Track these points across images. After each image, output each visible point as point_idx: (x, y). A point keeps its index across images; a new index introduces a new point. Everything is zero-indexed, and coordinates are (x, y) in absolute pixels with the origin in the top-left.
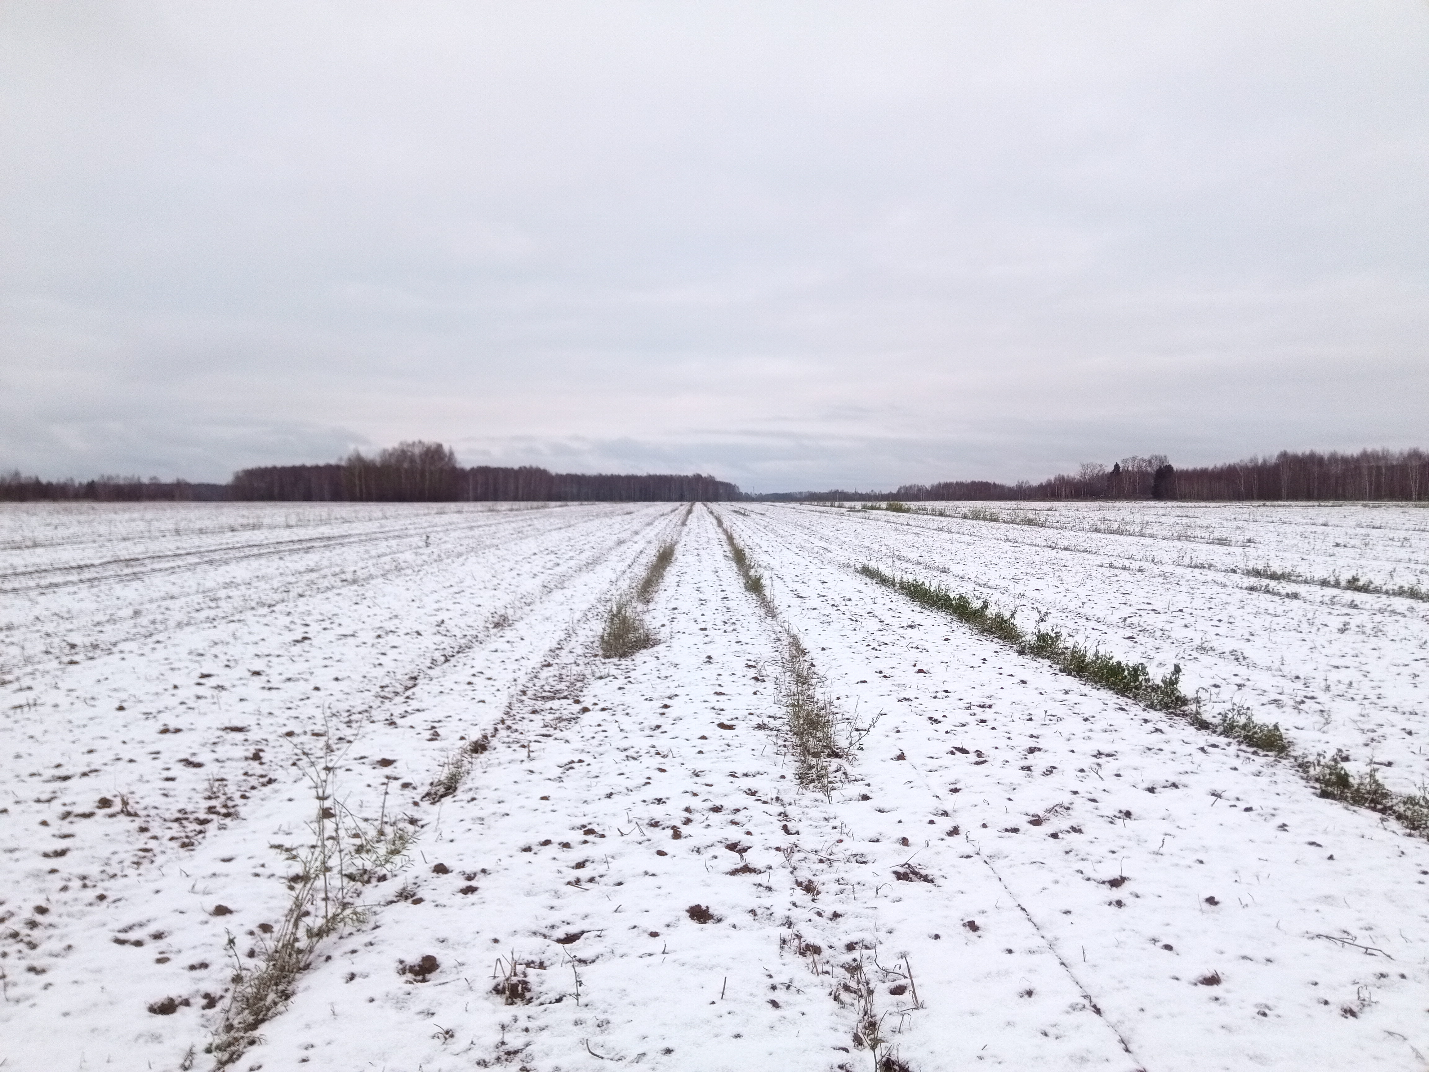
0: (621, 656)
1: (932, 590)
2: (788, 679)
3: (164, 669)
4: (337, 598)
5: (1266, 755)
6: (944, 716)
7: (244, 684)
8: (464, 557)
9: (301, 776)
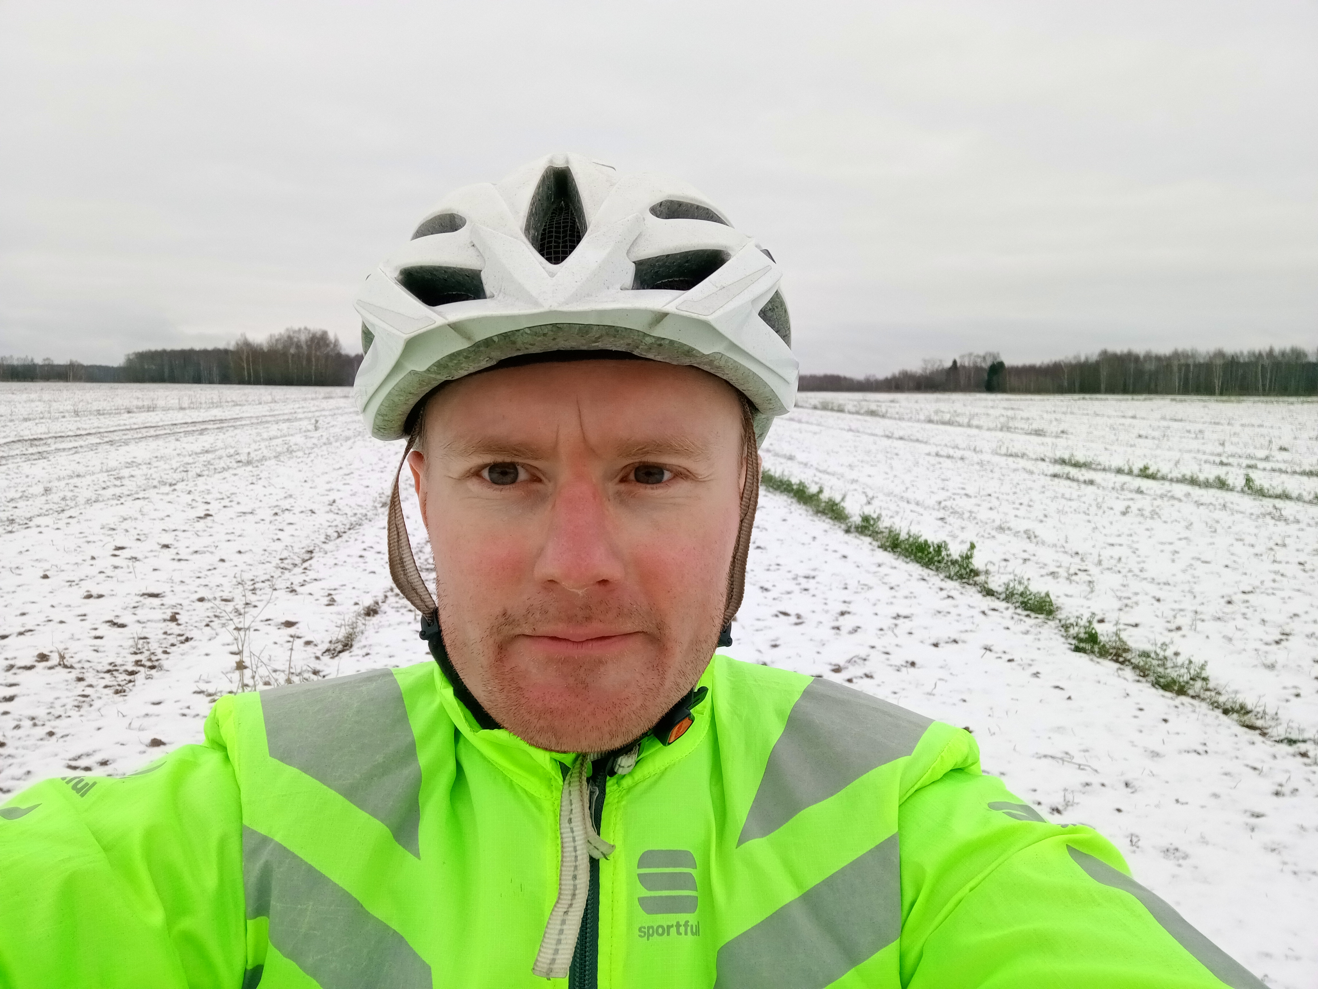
3: (80, 542)
4: (234, 478)
5: (1037, 618)
6: (774, 586)
7: (155, 556)
8: (352, 441)
9: (214, 635)
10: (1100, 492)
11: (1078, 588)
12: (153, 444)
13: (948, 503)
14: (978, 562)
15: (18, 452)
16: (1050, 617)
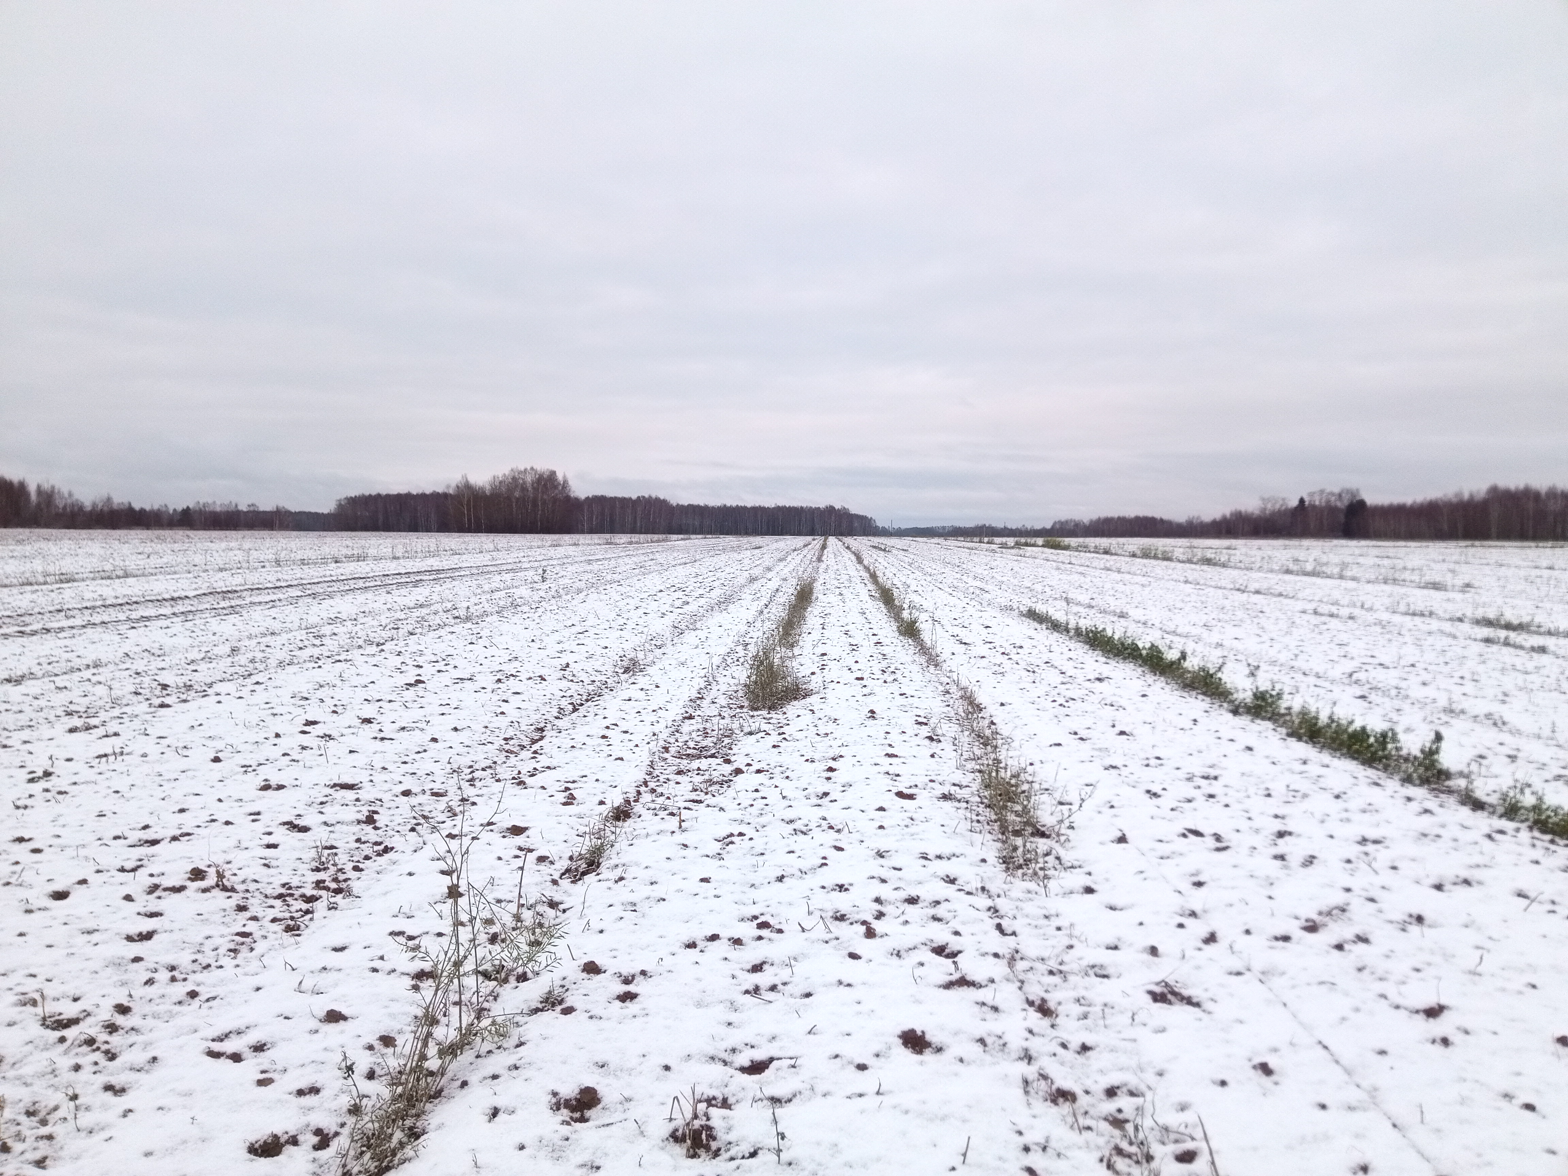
0: (770, 708)
1: (1116, 637)
2: (967, 739)
3: (265, 714)
4: (450, 637)
6: (1164, 789)
7: (353, 734)
8: (584, 593)
12: (361, 597)
14: (1448, 759)
15: (208, 606)
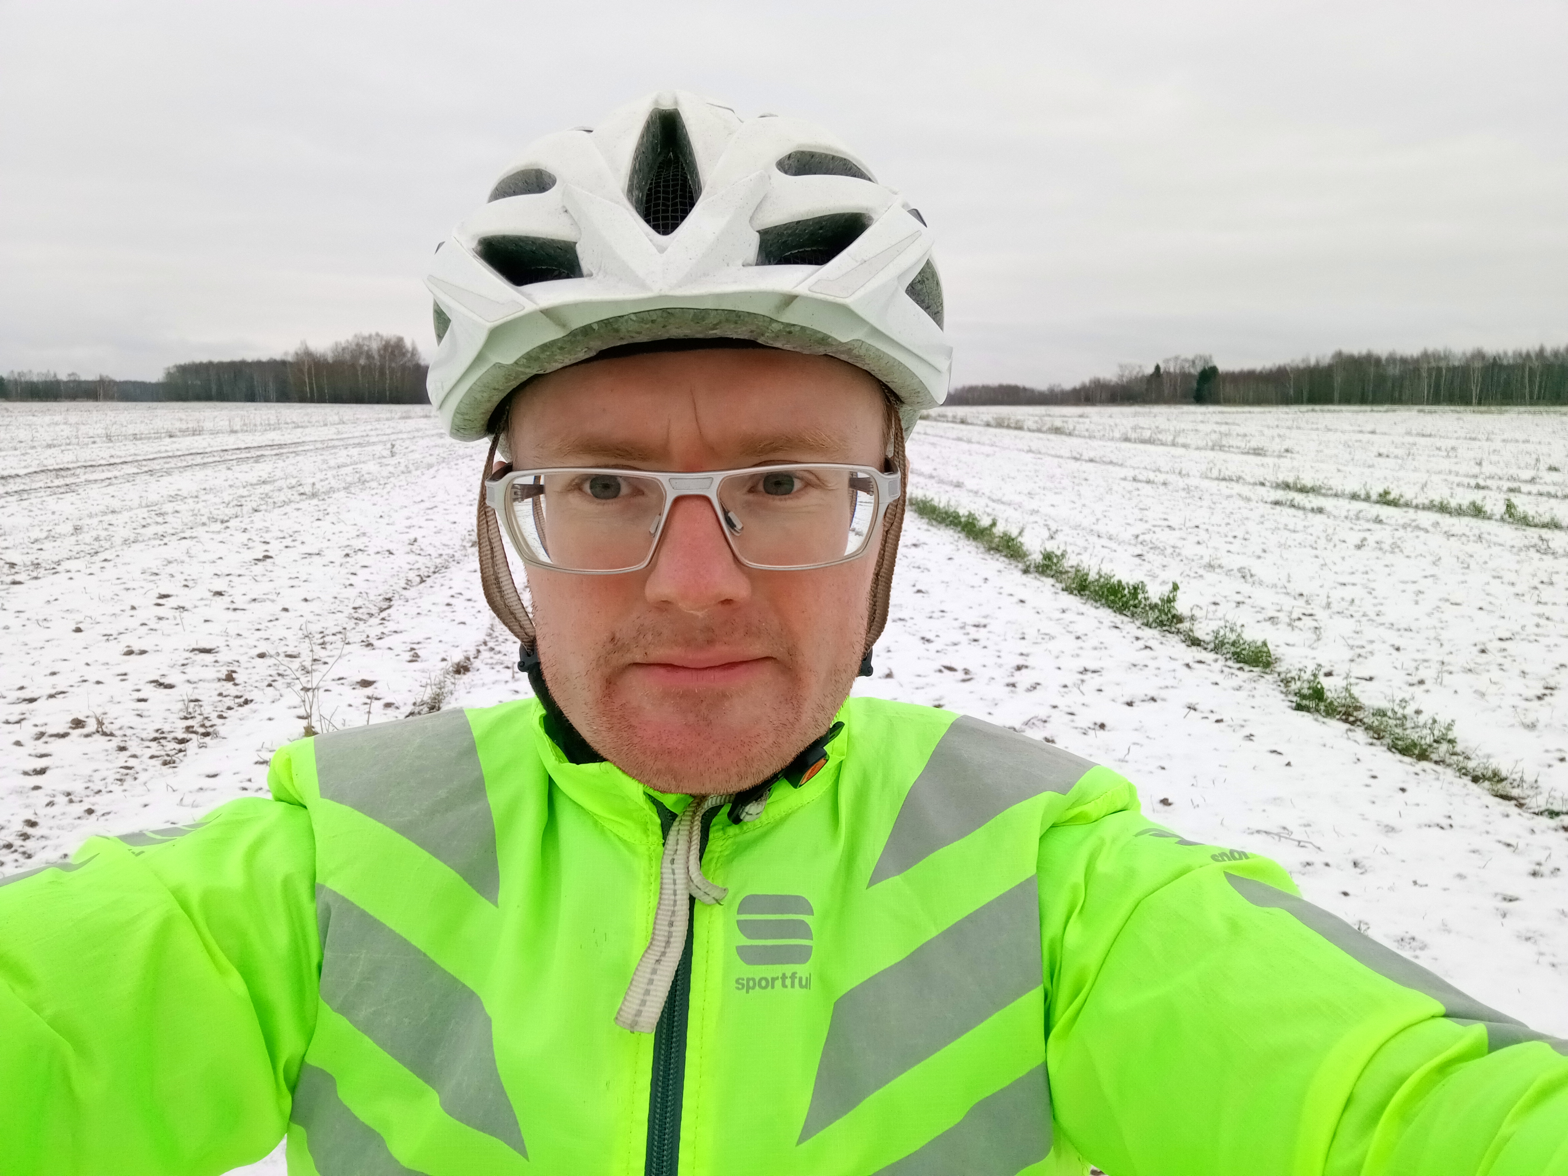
1: (941, 506)
3: (118, 589)
4: (296, 513)
5: (1251, 671)
6: (937, 636)
8: (435, 468)
9: (278, 697)
10: (1330, 522)
11: (1302, 636)
12: (200, 474)
13: (1147, 537)
14: (1181, 607)
15: (41, 484)
16: (1268, 670)
